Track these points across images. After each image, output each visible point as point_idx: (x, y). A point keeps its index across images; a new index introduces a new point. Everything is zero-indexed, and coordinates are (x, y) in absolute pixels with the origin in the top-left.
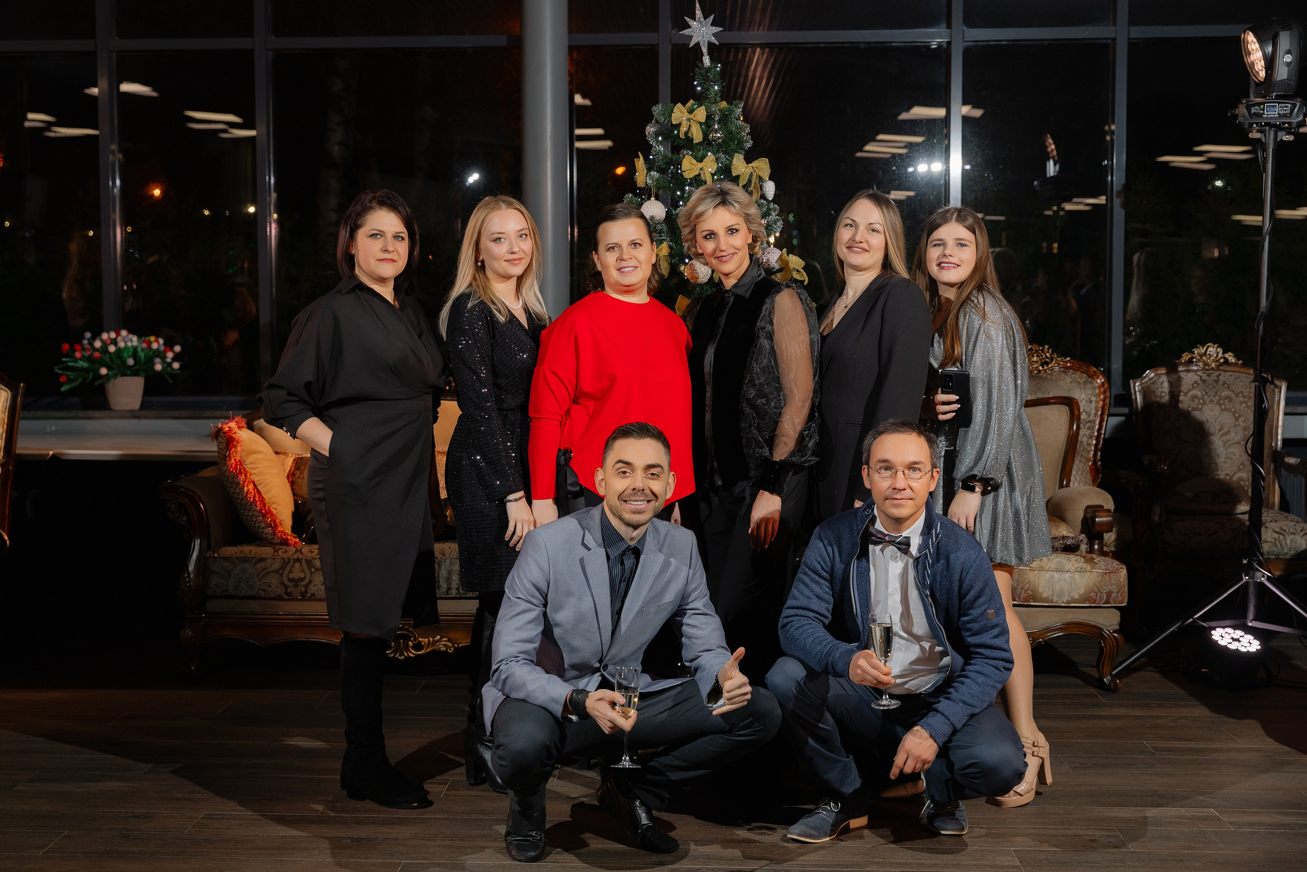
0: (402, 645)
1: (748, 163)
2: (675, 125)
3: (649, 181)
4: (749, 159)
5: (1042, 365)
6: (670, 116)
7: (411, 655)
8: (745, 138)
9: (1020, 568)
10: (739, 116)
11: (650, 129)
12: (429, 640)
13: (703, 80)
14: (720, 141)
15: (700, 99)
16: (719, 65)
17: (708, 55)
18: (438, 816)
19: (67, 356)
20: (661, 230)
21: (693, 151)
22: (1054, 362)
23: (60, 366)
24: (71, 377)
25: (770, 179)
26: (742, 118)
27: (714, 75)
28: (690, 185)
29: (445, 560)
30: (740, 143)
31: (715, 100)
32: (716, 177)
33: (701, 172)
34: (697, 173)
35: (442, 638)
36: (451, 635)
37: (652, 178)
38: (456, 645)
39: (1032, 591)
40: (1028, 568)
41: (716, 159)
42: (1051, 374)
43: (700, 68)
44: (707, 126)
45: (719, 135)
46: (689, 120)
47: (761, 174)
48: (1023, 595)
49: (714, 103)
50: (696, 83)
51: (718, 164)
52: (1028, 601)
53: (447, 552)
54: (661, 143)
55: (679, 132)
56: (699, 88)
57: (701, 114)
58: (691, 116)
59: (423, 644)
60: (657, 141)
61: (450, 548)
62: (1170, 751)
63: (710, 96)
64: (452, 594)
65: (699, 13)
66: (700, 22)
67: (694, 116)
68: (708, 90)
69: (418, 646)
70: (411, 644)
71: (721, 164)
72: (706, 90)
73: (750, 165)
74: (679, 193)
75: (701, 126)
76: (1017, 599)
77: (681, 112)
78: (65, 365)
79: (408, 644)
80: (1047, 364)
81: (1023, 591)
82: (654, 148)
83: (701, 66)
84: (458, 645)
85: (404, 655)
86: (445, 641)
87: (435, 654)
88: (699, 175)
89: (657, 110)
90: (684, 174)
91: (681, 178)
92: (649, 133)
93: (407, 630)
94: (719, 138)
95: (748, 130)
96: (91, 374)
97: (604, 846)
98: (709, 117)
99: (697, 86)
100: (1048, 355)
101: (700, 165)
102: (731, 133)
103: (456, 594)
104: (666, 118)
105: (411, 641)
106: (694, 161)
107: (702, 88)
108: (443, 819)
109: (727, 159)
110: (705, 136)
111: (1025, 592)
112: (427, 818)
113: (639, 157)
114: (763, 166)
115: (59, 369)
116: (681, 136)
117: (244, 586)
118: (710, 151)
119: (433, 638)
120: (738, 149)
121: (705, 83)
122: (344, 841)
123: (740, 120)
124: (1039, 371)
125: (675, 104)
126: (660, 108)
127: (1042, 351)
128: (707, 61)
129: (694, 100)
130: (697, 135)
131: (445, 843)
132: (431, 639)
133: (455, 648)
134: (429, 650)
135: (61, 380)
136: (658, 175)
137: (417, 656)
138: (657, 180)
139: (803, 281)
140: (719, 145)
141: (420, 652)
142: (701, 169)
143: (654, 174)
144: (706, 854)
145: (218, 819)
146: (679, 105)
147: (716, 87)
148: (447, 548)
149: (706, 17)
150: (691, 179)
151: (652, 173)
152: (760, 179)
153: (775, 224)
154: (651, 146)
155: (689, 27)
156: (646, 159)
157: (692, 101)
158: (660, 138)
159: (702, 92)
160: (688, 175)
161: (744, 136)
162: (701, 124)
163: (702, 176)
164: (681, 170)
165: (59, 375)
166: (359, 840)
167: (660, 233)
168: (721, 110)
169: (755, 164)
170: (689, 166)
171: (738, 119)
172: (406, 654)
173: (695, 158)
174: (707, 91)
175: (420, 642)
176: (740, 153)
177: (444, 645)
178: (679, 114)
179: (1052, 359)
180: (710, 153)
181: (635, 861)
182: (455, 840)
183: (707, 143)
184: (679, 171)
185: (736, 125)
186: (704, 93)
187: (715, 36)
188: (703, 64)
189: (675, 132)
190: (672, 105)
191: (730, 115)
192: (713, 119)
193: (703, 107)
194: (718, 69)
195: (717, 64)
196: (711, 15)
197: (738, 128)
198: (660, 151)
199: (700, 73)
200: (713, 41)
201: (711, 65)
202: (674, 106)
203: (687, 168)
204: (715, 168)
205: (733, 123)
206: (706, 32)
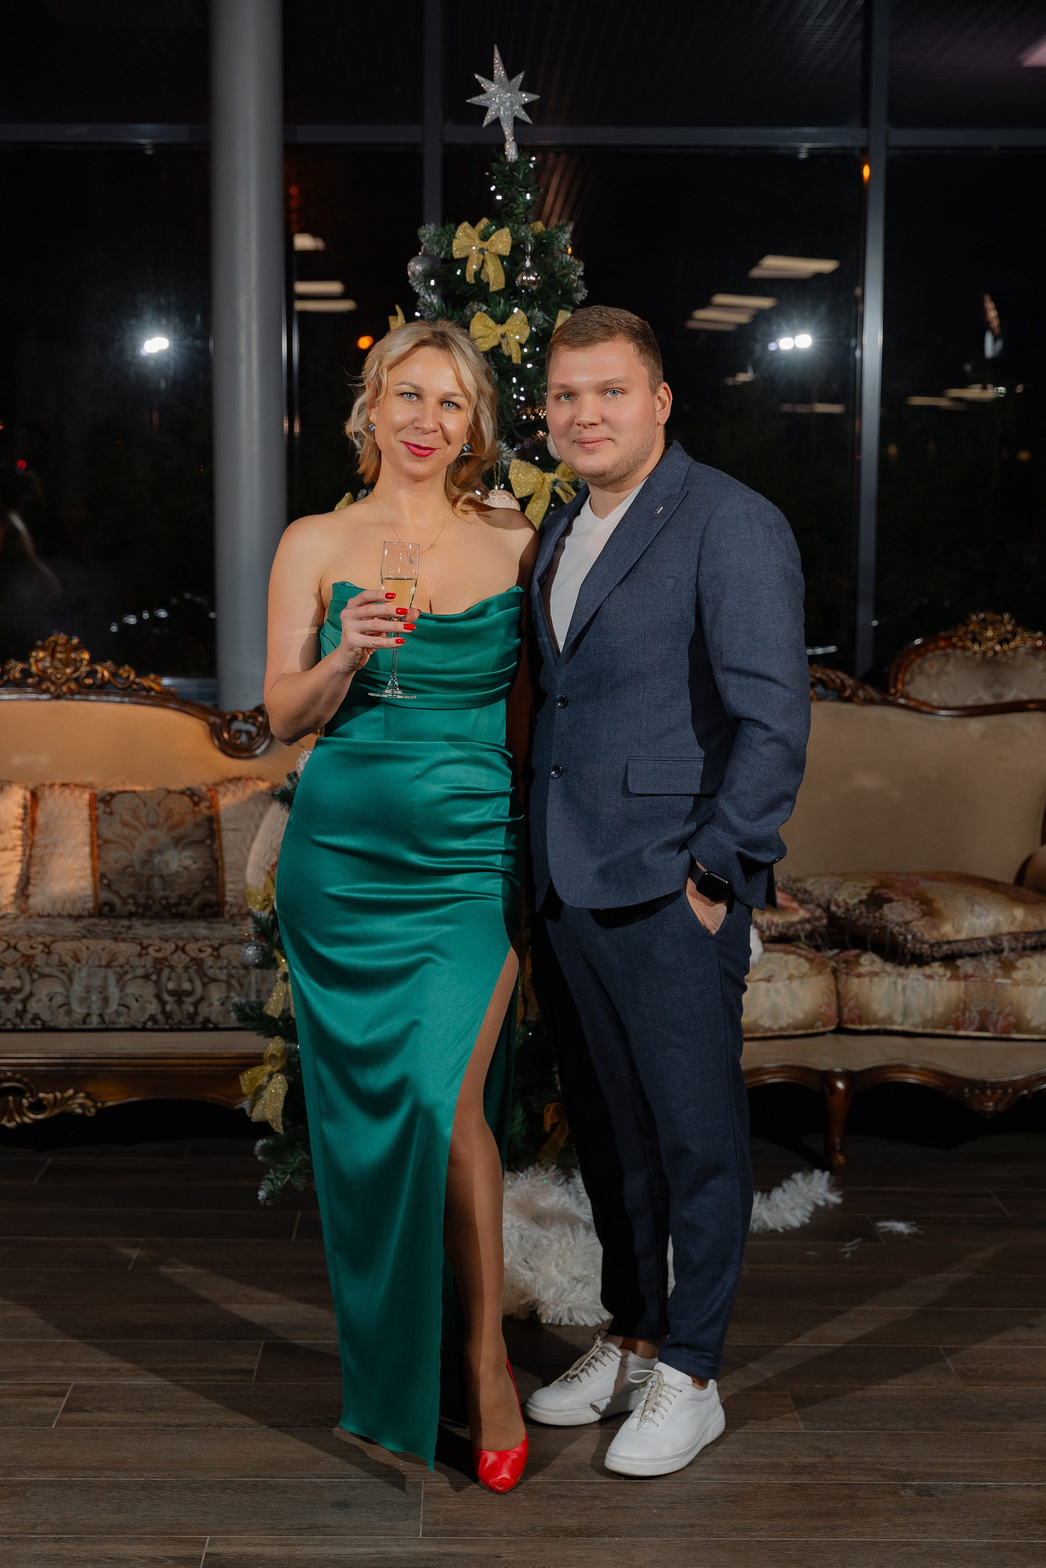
0: (12, 1105)
2: (458, 260)
5: (1001, 643)
6: (450, 244)
7: (27, 1120)
8: (575, 285)
9: (998, 980)
10: (565, 246)
11: (416, 267)
12: (55, 1097)
13: (506, 182)
14: (534, 288)
15: (502, 216)
16: (534, 159)
17: (514, 141)
18: (43, 1477)
21: (486, 301)
22: (1018, 638)
26: (570, 250)
27: (524, 175)
29: (80, 969)
30: (568, 292)
31: (526, 218)
32: (526, 350)
33: (504, 342)
34: (495, 343)
35: (76, 1093)
36: (91, 1089)
38: (99, 1105)
39: (1015, 1017)
40: (1009, 981)
41: (529, 319)
42: (1014, 657)
43: (499, 162)
44: (513, 262)
45: (532, 278)
46: (482, 251)
48: (1001, 1023)
49: (524, 223)
50: (493, 188)
51: (531, 329)
52: (1009, 1032)
53: (84, 955)
54: (433, 289)
55: (464, 272)
56: (499, 198)
57: (502, 241)
58: (485, 245)
59: (45, 1102)
60: (428, 287)
61: (88, 948)
63: (517, 211)
64: (91, 1024)
65: (499, 70)
66: (501, 85)
67: (491, 244)
68: (513, 200)
69: (38, 1106)
70: (25, 1101)
71: (536, 327)
72: (509, 200)
75: (502, 263)
76: (991, 1029)
77: (468, 236)
79: (21, 1103)
80: (1008, 641)
81: (1001, 1017)
82: (422, 299)
83: (502, 159)
84: (103, 1103)
85: (15, 1120)
86: (82, 1098)
87: (67, 1118)
88: (499, 346)
89: (428, 232)
92: (413, 273)
93: (18, 1081)
94: (534, 283)
95: (580, 271)
98: (517, 247)
99: (495, 193)
100: (1009, 628)
101: (501, 329)
102: (552, 275)
103: (99, 1023)
104: (442, 249)
105: (27, 1099)
106: (491, 323)
107: (504, 197)
109: (545, 320)
110: (510, 277)
111: (1005, 1017)
112: (23, 1483)
113: (396, 314)
116: (468, 279)
118: (516, 305)
119: (62, 1091)
120: (564, 301)
121: (509, 189)
123: (567, 253)
124: (996, 653)
125: (458, 224)
126: (433, 229)
127: (1001, 622)
128: (511, 151)
129: (488, 218)
130: (495, 278)
131: (49, 1548)
132: (58, 1094)
133: (99, 1110)
134: (56, 1112)
137: (36, 1122)
140: (533, 296)
141: (40, 1117)
142: (503, 336)
146: (466, 224)
147: (528, 196)
148: (84, 949)
149: (511, 77)
154: (417, 296)
155: (482, 91)
157: (485, 221)
158: (433, 283)
159: (503, 205)
161: (574, 281)
162: (502, 258)
163: (504, 347)
168: (535, 236)
171: (564, 252)
172: (18, 1119)
173: (493, 317)
174: (511, 202)
175: (40, 1101)
177: (81, 1105)
178: (466, 241)
179: (1014, 634)
180: (516, 310)
182: (66, 1540)
183: (511, 289)
185: (561, 263)
186: (507, 205)
187: (526, 107)
188: (505, 156)
189: (459, 273)
190: (453, 226)
191: (551, 244)
192: (524, 252)
193: (506, 230)
194: (531, 165)
195: (532, 156)
196: (520, 72)
197: (564, 268)
198: (431, 303)
199: (501, 172)
200: (523, 115)
201: (520, 157)
202: (456, 229)
203: (479, 334)
204: (527, 333)
205: (555, 259)
206: (511, 102)
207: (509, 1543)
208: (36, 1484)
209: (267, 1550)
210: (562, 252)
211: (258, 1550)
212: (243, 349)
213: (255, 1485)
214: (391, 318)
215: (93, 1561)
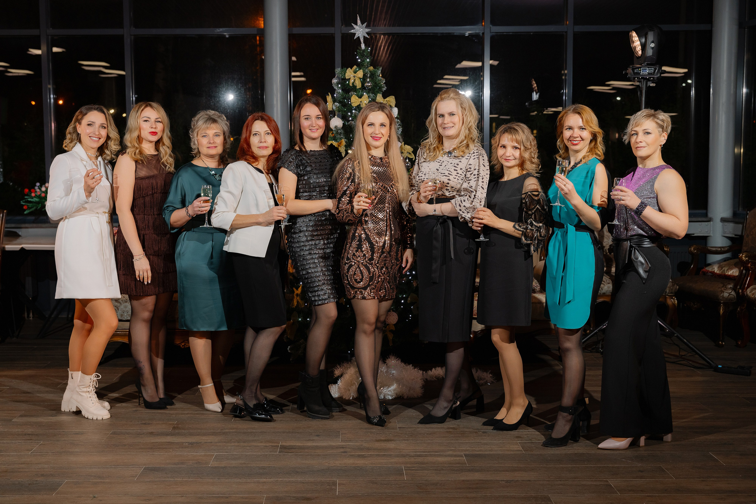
1: (384, 99)
2: (347, 79)
3: (334, 108)
4: (385, 97)
6: (345, 74)
8: (383, 86)
10: (379, 74)
11: (335, 81)
13: (361, 56)
14: (370, 87)
15: (360, 66)
16: (370, 49)
17: (364, 43)
18: (231, 431)
19: (27, 195)
20: (340, 133)
21: (356, 92)
23: (24, 201)
24: (30, 206)
25: (395, 107)
26: (381, 75)
27: (367, 54)
28: (355, 110)
30: (380, 88)
31: (367, 66)
33: (361, 103)
34: (359, 104)
37: (336, 106)
41: (368, 97)
43: (359, 50)
44: (363, 80)
45: (369, 84)
46: (354, 76)
47: (391, 104)
49: (367, 68)
50: (357, 57)
54: (340, 88)
55: (349, 83)
56: (359, 60)
57: (360, 74)
58: (355, 75)
60: (338, 87)
62: (594, 392)
63: (365, 64)
65: (359, 22)
66: (359, 26)
67: (357, 74)
68: (364, 61)
72: (363, 61)
73: (386, 99)
74: (349, 114)
75: (360, 80)
77: (350, 72)
78: (26, 200)
88: (360, 105)
89: (338, 70)
90: (352, 104)
91: (350, 106)
92: (334, 83)
94: (370, 86)
95: (384, 82)
96: (40, 205)
97: (316, 444)
98: (364, 75)
99: (358, 59)
101: (360, 100)
102: (376, 83)
104: (342, 76)
106: (357, 98)
107: (361, 60)
108: (234, 432)
109: (373, 96)
110: (363, 84)
112: (226, 432)
113: (329, 94)
114: (391, 100)
115: (23, 202)
116: (350, 85)
117: (126, 315)
118: (365, 92)
120: (379, 91)
121: (362, 58)
122: (184, 444)
123: (380, 76)
125: (347, 68)
126: (339, 70)
128: (363, 46)
130: (358, 85)
131: (236, 444)
135: (24, 208)
136: (339, 104)
138: (338, 107)
139: (413, 158)
140: (370, 90)
142: (361, 102)
143: (337, 104)
144: (367, 447)
145: (119, 434)
146: (349, 68)
147: (368, 60)
149: (362, 23)
150: (355, 107)
151: (336, 104)
152: (391, 106)
153: (398, 130)
154: (335, 90)
155: (354, 29)
156: (333, 97)
157: (355, 67)
158: (340, 86)
159: (361, 62)
160: (354, 105)
161: (382, 84)
162: (360, 78)
164: (350, 102)
165: (23, 205)
166: (191, 444)
167: (340, 134)
168: (370, 72)
169: (388, 99)
170: (355, 101)
171: (379, 76)
173: (358, 96)
176: (380, 93)
178: (349, 73)
180: (365, 94)
181: (332, 451)
182: (241, 443)
183: (363, 88)
184: (350, 103)
185: (378, 79)
186: (362, 62)
187: (368, 33)
188: (361, 48)
189: (347, 82)
190: (345, 68)
191: (375, 74)
192: (367, 76)
193: (361, 70)
194: (369, 50)
195: (369, 48)
196: (365, 23)
197: (379, 81)
198: (339, 92)
199: (360, 53)
200: (367, 36)
201: (365, 48)
202: (347, 70)
203: (353, 101)
204: (368, 101)
205: (376, 78)
206: (363, 32)
207: (365, 443)
208: (230, 432)
209: (297, 444)
210: (378, 76)
211: (295, 444)
212: (275, 103)
213: (293, 432)
214: (327, 96)
215: (249, 446)
